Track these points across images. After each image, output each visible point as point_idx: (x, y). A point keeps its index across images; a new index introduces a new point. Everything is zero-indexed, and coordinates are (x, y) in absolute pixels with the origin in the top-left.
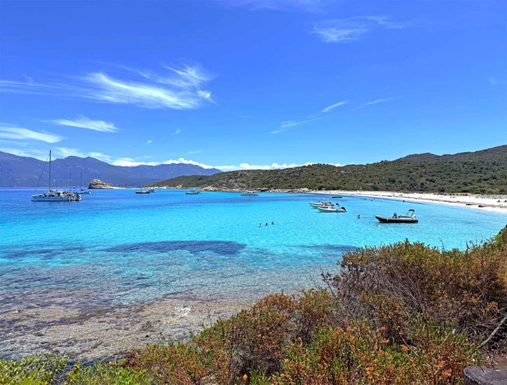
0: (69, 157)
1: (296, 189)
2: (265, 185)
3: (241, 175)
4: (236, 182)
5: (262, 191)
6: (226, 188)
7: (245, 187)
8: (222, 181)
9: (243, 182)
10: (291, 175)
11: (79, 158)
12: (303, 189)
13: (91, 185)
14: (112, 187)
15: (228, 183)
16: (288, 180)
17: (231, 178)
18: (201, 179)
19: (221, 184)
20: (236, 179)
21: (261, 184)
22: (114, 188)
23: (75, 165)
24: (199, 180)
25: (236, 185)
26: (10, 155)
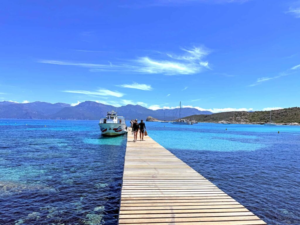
0: (128, 105)
1: (288, 123)
2: (262, 121)
3: (244, 114)
4: (242, 118)
5: (261, 124)
6: (236, 122)
7: (248, 122)
8: (231, 117)
9: (246, 118)
10: (281, 114)
11: (133, 105)
12: (294, 123)
13: (147, 119)
14: (158, 121)
15: (236, 119)
16: (279, 117)
17: (237, 116)
18: (206, 117)
19: (231, 120)
20: (240, 116)
21: (259, 120)
22: (159, 121)
23: (131, 109)
24: (205, 117)
25: (242, 120)
26: (101, 104)
